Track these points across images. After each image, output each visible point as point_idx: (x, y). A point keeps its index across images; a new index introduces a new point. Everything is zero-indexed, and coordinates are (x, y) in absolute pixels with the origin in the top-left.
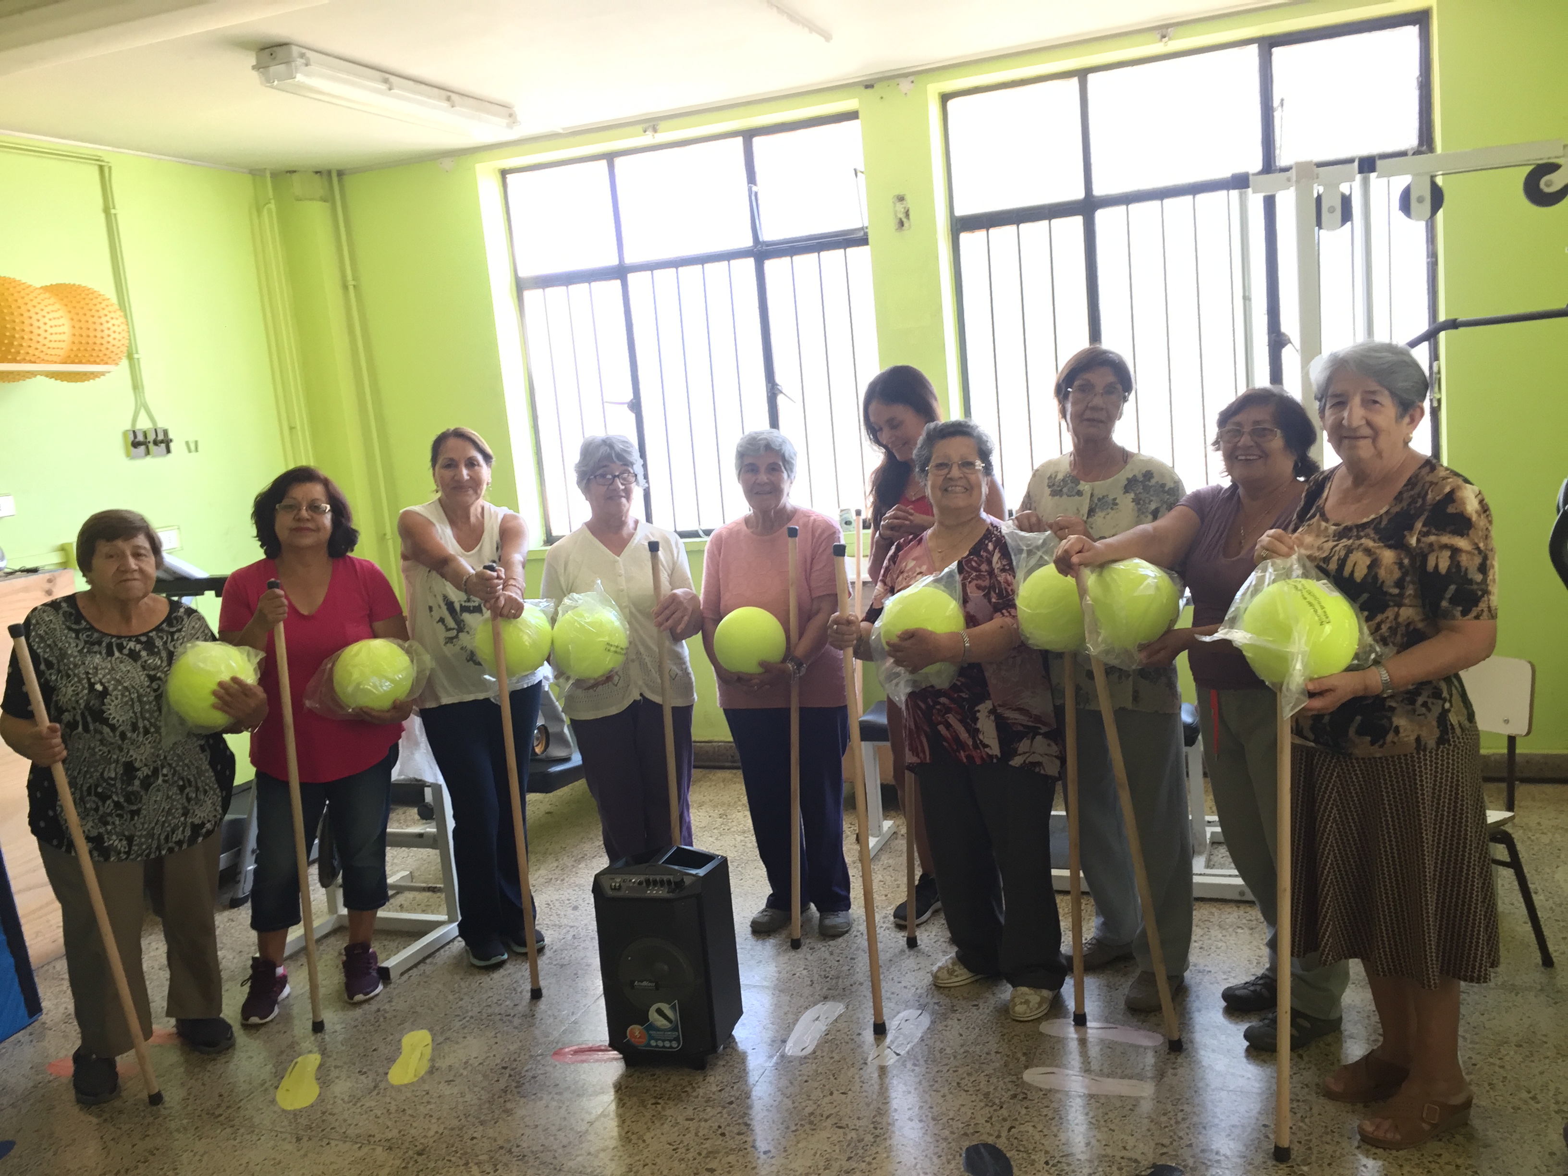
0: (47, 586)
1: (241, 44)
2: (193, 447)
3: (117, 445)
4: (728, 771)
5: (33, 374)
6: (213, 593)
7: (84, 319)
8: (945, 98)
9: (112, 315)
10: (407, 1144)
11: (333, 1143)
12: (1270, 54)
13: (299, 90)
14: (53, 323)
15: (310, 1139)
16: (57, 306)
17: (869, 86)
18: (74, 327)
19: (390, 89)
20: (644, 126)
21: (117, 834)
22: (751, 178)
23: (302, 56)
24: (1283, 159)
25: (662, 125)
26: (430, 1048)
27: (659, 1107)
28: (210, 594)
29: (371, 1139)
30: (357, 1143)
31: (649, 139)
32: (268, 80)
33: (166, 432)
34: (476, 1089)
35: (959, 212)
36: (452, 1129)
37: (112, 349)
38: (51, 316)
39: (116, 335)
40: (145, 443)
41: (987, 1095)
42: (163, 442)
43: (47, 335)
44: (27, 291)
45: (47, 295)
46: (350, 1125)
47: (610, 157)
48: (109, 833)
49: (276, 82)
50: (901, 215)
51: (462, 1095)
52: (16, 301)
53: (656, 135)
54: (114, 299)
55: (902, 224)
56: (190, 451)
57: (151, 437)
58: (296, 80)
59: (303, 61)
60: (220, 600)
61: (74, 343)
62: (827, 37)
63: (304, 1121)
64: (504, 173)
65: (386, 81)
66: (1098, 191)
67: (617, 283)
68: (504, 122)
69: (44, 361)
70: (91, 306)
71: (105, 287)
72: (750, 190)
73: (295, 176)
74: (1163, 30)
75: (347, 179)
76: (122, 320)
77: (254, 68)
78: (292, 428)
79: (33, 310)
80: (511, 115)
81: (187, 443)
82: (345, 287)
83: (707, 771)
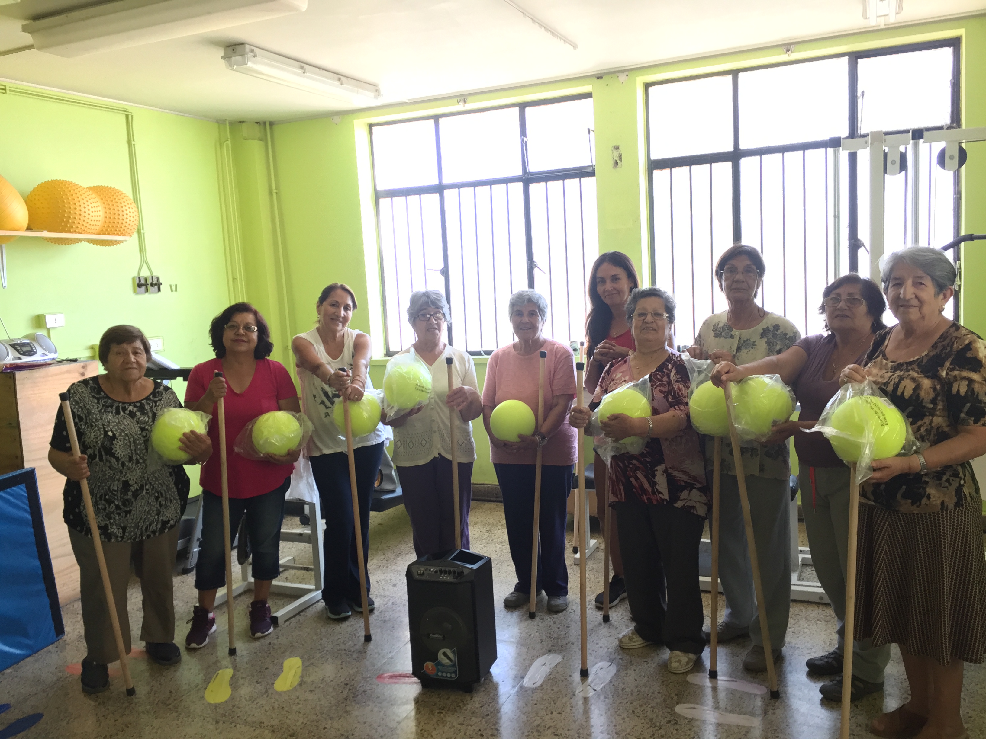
0: (82, 370)
1: (215, 42)
2: (174, 288)
3: (129, 285)
4: (494, 503)
5: (79, 240)
6: (182, 378)
7: (112, 208)
8: (647, 86)
9: (130, 206)
10: (284, 729)
11: (238, 726)
12: (857, 63)
13: (250, 72)
14: (93, 210)
15: (224, 722)
16: (97, 199)
17: (599, 77)
18: (106, 212)
19: (304, 73)
20: (458, 99)
21: (116, 525)
22: (523, 133)
23: (252, 51)
24: (863, 129)
25: (470, 99)
26: (301, 669)
27: (442, 715)
28: (180, 379)
29: (262, 725)
30: (253, 727)
31: (460, 107)
32: (231, 65)
33: (158, 279)
34: (328, 697)
35: (653, 157)
36: (313, 721)
37: (128, 226)
38: (93, 205)
39: (132, 219)
40: (145, 285)
41: (651, 720)
42: (157, 285)
43: (90, 217)
44: (79, 189)
45: (91, 192)
46: (249, 715)
47: (436, 118)
48: (112, 524)
49: (235, 67)
50: (617, 158)
51: (319, 700)
52: (72, 195)
53: (465, 105)
54: (131, 196)
55: (616, 163)
56: (172, 291)
57: (149, 281)
58: (248, 66)
59: (253, 54)
60: (186, 383)
61: (106, 222)
62: (575, 46)
63: (221, 711)
64: (371, 126)
65: (302, 68)
66: (743, 146)
67: (437, 196)
68: (372, 94)
69: (87, 233)
70: (117, 200)
71: (126, 189)
72: (522, 140)
73: (244, 124)
74: (788, 47)
75: (275, 128)
76: (136, 209)
77: (222, 57)
78: (234, 279)
79: (82, 202)
80: (377, 91)
81: (171, 286)
82: (271, 193)
83: (480, 502)
